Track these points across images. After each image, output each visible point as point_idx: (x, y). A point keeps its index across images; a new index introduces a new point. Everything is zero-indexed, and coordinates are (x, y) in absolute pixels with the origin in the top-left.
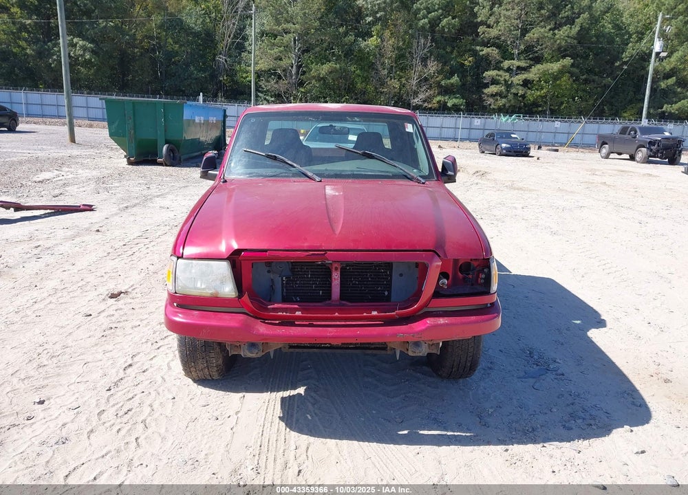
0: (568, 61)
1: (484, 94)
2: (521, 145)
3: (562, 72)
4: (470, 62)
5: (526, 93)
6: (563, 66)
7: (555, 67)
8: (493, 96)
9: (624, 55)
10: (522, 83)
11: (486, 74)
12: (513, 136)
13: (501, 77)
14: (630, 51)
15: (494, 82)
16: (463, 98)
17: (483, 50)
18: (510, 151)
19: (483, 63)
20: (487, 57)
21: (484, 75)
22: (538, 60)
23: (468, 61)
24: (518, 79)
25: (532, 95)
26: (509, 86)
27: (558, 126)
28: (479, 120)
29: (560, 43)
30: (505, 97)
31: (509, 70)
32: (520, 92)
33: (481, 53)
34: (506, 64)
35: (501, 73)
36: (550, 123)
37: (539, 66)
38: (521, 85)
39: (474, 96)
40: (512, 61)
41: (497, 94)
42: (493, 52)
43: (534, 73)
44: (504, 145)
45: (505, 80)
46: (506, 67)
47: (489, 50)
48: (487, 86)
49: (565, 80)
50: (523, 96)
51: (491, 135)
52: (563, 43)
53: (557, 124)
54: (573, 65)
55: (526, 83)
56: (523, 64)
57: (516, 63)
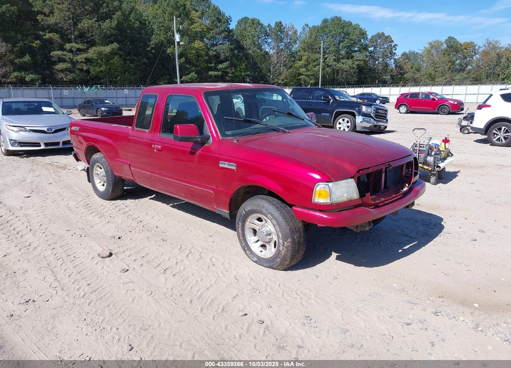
0: (115, 45)
1: (54, 69)
2: (116, 108)
3: (113, 53)
4: (37, 44)
5: (89, 69)
6: (112, 49)
7: (107, 49)
8: (62, 71)
9: (151, 43)
10: (84, 61)
11: (52, 53)
12: (106, 101)
13: (66, 56)
14: (154, 40)
15: (61, 60)
16: (37, 73)
17: (45, 35)
18: (109, 113)
19: (48, 45)
20: (50, 41)
21: (51, 54)
22: (92, 44)
23: (36, 43)
24: (81, 57)
25: (94, 70)
26: (74, 63)
27: (127, 93)
28: (67, 91)
29: (106, 32)
30: (74, 72)
31: (71, 51)
32: (85, 67)
33: (44, 37)
34: (68, 46)
35: (65, 53)
36: (121, 91)
37: (94, 48)
38: (84, 63)
39: (47, 71)
40: (72, 44)
41: (66, 69)
42: (55, 36)
43: (92, 53)
44: (103, 109)
45: (70, 58)
46: (68, 48)
47: (51, 35)
48: (55, 63)
49: (116, 60)
50: (88, 72)
51: (88, 102)
52: (108, 32)
53: (126, 91)
54: (119, 49)
55: (88, 61)
56: (80, 46)
57: (75, 46)
